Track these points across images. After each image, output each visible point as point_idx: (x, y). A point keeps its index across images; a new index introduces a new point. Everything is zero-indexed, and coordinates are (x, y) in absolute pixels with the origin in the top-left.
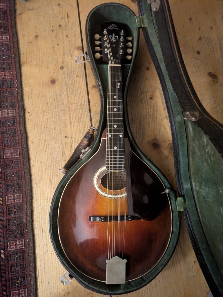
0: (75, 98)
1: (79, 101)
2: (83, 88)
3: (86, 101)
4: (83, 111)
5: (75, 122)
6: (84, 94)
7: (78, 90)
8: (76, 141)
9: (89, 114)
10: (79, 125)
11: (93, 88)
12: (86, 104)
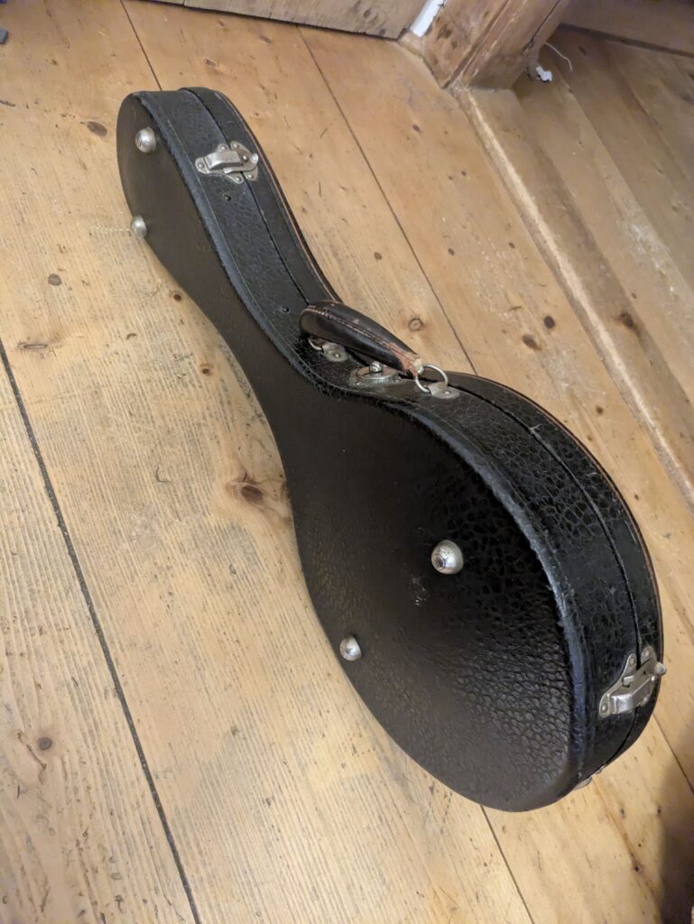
11: (21, 350)
12: (7, 400)
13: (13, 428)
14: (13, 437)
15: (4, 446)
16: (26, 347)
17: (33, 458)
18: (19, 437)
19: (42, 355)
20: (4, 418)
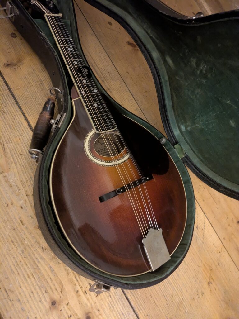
3: (3, 84)
8: (8, 140)
9: (13, 101)
10: (4, 118)
11: (6, 67)
12: (4, 89)
13: (9, 101)
14: (10, 105)
15: (7, 109)
16: (7, 65)
17: (20, 113)
18: (13, 104)
19: (15, 68)
20: (4, 97)
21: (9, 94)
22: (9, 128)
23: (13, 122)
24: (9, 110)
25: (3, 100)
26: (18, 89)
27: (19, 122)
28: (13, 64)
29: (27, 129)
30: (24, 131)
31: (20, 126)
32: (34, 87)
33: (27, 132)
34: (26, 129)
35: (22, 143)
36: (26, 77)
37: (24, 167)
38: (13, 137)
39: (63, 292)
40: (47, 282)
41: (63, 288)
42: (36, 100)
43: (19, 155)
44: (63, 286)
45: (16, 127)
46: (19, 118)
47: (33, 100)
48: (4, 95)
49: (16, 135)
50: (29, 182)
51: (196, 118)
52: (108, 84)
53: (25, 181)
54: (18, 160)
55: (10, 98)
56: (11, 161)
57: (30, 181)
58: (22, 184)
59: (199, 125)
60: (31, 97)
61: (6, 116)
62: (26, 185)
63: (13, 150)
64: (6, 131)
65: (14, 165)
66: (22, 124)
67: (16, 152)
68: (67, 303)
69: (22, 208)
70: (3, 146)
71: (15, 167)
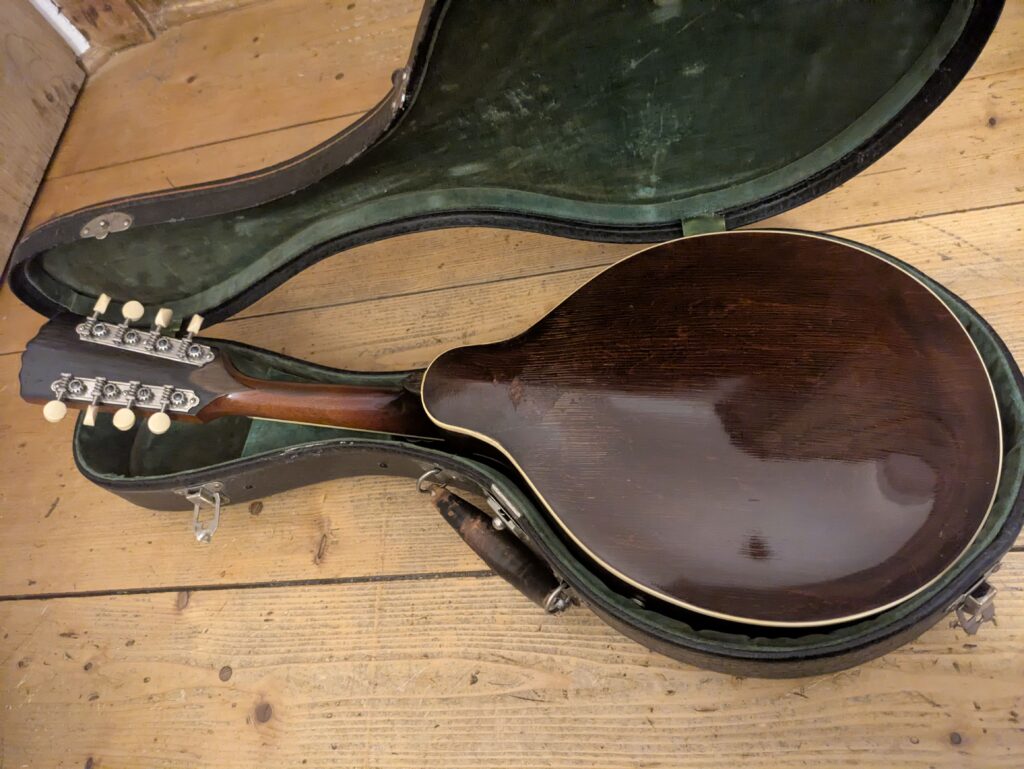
0: (340, 633)
1: (352, 618)
2: (314, 600)
3: (359, 589)
4: (392, 605)
5: (424, 638)
6: (334, 596)
7: (317, 617)
8: (495, 641)
10: (439, 623)
11: (322, 562)
12: (372, 591)
13: (404, 593)
14: (413, 595)
15: (421, 607)
16: (320, 556)
17: (441, 581)
18: (414, 589)
19: (332, 543)
20: (390, 600)
21: (388, 584)
22: (467, 626)
23: (457, 608)
24: (423, 604)
25: (396, 605)
26: (383, 558)
27: (461, 594)
28: (322, 541)
29: (484, 584)
30: (488, 593)
31: (473, 596)
32: (394, 518)
33: (493, 589)
34: (485, 587)
35: (513, 613)
36: (363, 528)
37: (573, 635)
38: (492, 625)
39: (938, 703)
40: (889, 725)
41: (927, 696)
42: (424, 530)
43: (539, 633)
44: (923, 693)
45: (471, 608)
46: (452, 591)
47: (422, 537)
48: (385, 597)
49: (489, 617)
50: (615, 644)
51: (635, 153)
52: (452, 331)
53: (608, 652)
54: (550, 643)
55: (398, 588)
56: (548, 660)
57: (615, 641)
58: (611, 663)
59: (657, 153)
60: (413, 537)
61: (436, 618)
62: (620, 653)
63: (521, 642)
64: (472, 634)
65: (557, 658)
66: (470, 590)
67: (529, 636)
68: (973, 708)
69: (670, 692)
70: (504, 660)
71: (565, 658)
